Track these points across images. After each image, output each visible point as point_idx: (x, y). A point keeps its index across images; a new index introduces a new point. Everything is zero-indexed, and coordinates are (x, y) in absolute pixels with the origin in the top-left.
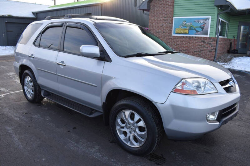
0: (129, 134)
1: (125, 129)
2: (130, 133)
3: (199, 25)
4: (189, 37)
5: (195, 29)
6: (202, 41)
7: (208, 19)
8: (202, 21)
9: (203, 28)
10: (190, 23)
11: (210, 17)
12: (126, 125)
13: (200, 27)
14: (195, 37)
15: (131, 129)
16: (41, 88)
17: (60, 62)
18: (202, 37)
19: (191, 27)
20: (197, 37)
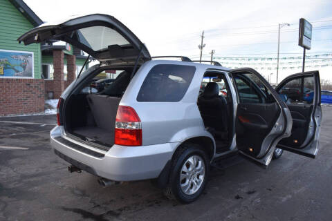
3: (19, 63)
4: (7, 79)
5: (14, 69)
6: (27, 85)
7: (31, 55)
8: (22, 58)
9: (24, 67)
10: (4, 59)
11: (33, 53)
13: (21, 65)
14: (17, 79)
18: (26, 79)
19: (6, 65)
20: (19, 79)
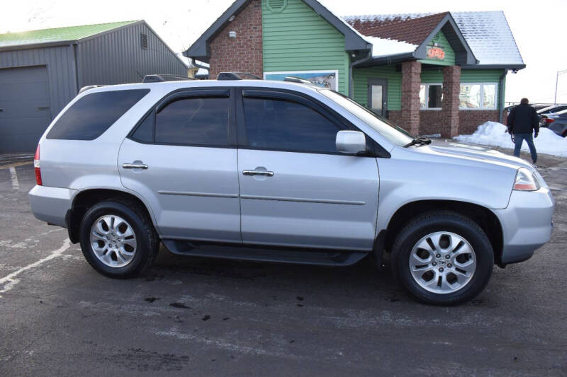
0: (438, 274)
1: (430, 267)
2: (441, 270)
12: (433, 259)
15: (443, 263)
16: (161, 237)
17: (254, 169)
